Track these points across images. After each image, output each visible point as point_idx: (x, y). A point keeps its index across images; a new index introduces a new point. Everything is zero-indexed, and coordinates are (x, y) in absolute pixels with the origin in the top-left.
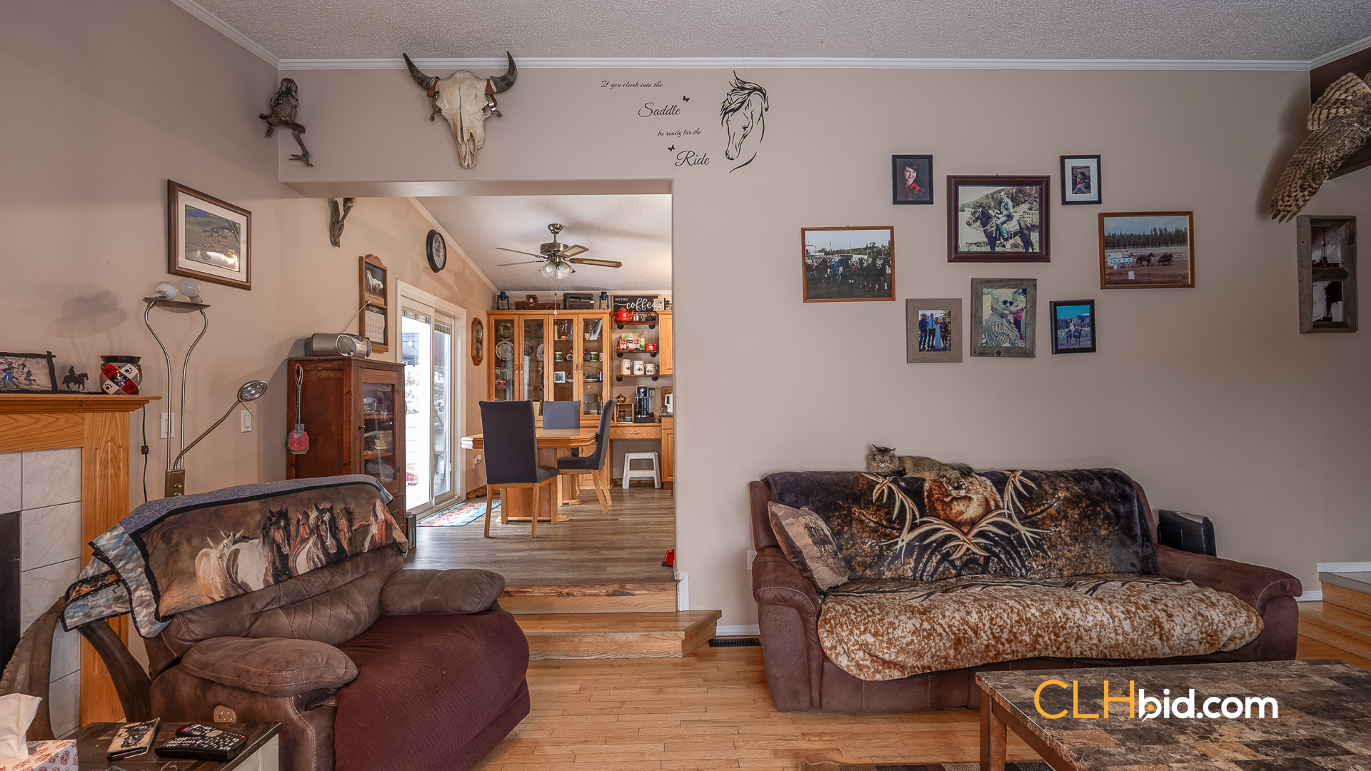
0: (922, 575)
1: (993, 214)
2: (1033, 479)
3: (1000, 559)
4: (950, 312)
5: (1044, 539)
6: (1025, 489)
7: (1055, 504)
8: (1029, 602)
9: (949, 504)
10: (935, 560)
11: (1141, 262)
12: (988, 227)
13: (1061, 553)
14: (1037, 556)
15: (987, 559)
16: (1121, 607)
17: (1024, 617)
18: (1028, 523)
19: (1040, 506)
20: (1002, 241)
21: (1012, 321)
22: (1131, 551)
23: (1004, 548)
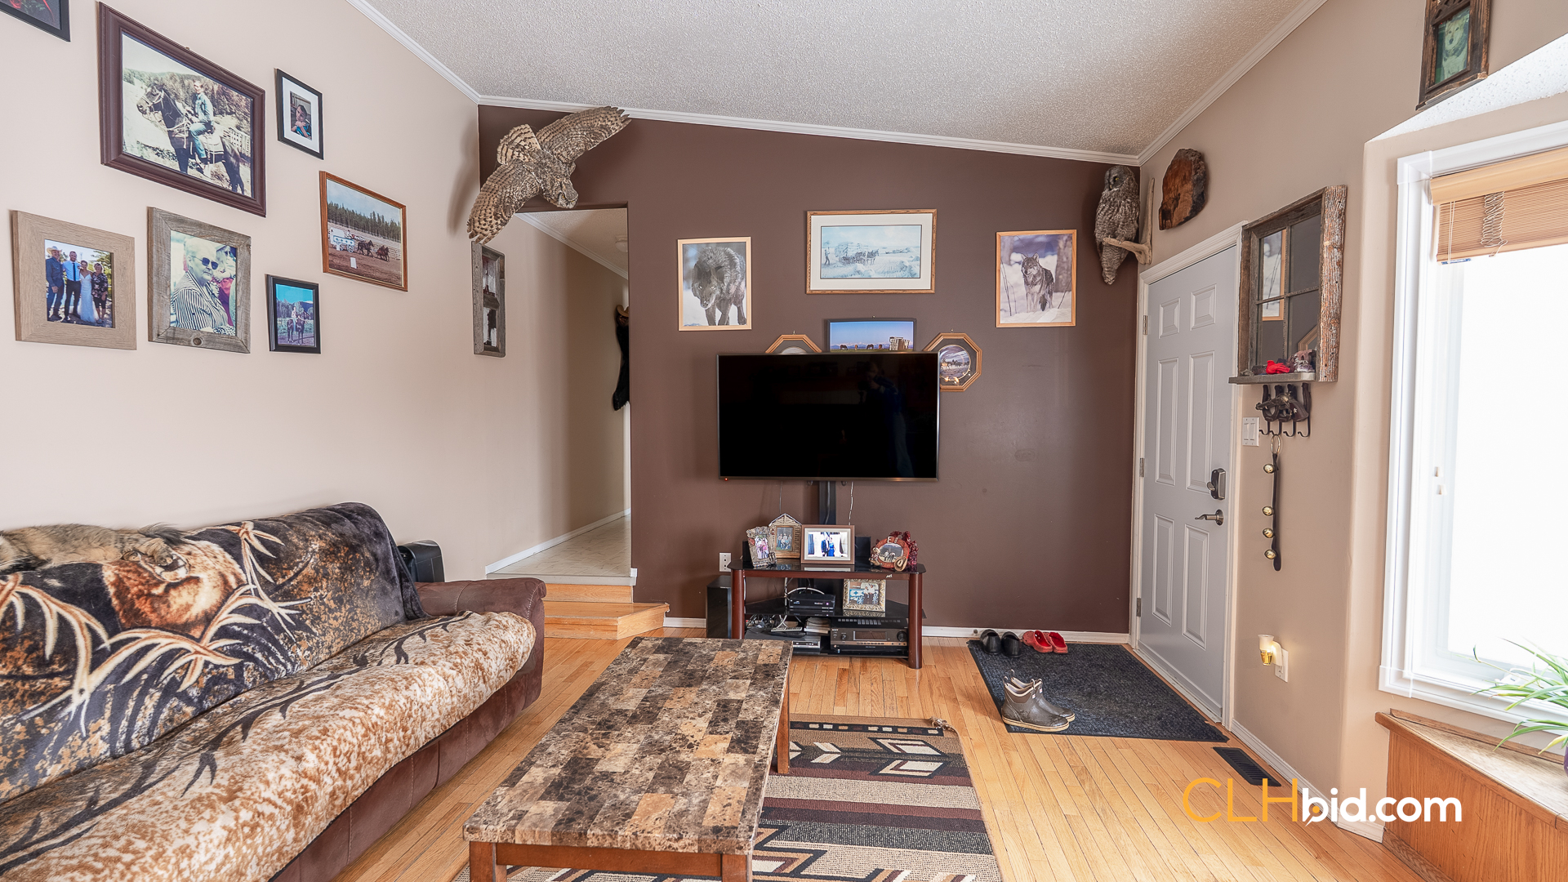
0: (128, 742)
1: (184, 111)
2: (273, 532)
3: (256, 660)
4: (111, 257)
5: (304, 612)
6: (267, 548)
7: (312, 561)
8: (366, 702)
9: (163, 598)
10: (150, 703)
11: (361, 249)
12: (175, 129)
13: (327, 624)
14: (300, 639)
15: (239, 668)
16: (447, 663)
17: (370, 726)
18: (281, 596)
19: (291, 568)
20: (199, 161)
21: (216, 292)
22: (393, 597)
23: (258, 643)
